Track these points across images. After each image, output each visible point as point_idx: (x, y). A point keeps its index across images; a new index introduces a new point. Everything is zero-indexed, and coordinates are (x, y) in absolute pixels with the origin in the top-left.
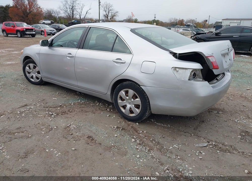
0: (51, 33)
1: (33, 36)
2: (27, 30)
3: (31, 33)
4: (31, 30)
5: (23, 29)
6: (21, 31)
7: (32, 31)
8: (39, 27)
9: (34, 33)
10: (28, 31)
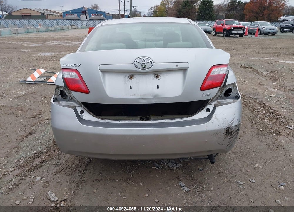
0: (270, 32)
1: (241, 35)
2: (235, 28)
3: (239, 32)
4: (240, 28)
5: (230, 28)
6: (228, 30)
7: (240, 30)
8: (257, 25)
9: (242, 32)
10: (235, 30)
